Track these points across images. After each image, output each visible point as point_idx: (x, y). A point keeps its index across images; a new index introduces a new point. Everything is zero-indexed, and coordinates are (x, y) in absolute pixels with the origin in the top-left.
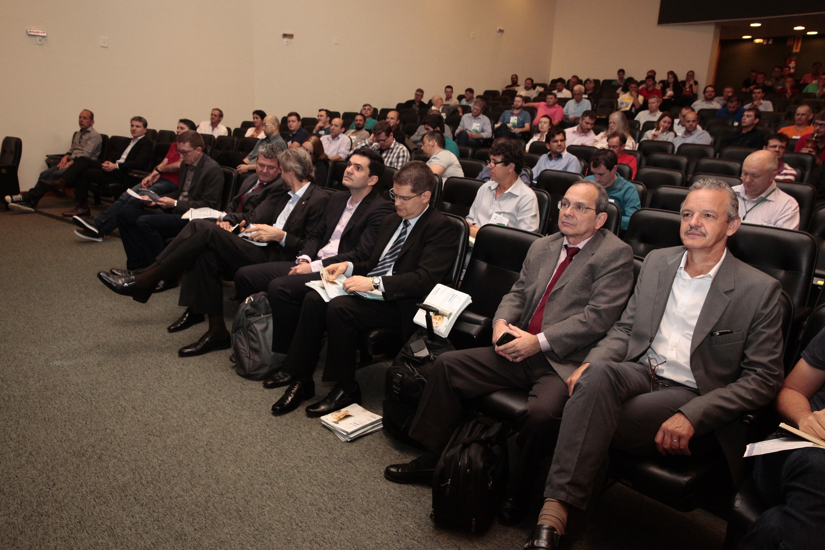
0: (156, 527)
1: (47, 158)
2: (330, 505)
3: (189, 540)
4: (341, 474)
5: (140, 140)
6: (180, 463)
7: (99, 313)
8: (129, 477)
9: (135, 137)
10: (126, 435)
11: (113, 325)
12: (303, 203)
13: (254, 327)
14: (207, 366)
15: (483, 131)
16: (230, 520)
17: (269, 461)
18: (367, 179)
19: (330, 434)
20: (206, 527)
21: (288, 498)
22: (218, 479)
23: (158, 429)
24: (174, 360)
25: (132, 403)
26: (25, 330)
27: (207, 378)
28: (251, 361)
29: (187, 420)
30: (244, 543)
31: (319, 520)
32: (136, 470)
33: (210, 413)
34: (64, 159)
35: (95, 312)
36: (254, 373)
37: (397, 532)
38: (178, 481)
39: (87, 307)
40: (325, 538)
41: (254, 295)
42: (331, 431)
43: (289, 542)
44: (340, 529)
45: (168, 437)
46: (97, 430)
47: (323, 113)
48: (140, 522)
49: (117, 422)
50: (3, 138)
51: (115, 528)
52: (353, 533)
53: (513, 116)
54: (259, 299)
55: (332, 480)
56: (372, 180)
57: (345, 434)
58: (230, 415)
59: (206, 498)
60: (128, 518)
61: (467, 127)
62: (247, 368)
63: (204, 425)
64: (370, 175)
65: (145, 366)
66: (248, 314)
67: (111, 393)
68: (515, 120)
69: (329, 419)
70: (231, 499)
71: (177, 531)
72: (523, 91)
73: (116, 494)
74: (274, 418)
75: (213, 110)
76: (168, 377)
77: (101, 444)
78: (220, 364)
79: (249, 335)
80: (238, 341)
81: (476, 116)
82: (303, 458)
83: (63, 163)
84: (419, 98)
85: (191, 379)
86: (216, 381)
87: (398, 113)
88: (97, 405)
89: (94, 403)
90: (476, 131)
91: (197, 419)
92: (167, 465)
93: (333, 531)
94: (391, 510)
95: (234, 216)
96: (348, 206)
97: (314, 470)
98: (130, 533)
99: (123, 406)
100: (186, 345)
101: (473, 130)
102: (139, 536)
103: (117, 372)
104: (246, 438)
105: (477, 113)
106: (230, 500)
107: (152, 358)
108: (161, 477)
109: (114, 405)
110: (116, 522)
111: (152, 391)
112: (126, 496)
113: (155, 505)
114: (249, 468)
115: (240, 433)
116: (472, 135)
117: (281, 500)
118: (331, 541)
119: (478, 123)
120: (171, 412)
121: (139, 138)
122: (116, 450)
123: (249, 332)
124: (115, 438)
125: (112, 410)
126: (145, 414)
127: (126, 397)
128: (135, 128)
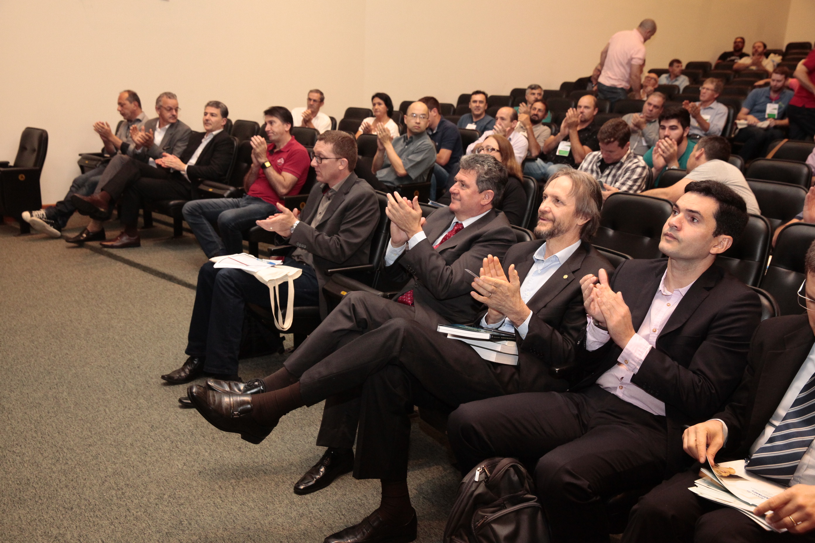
1: (80, 157)
5: (216, 137)
9: (209, 131)
12: (566, 277)
13: (492, 531)
18: (710, 241)
26: (54, 476)
41: (490, 463)
50: (23, 129)
53: (771, 102)
56: (719, 243)
64: (717, 234)
66: (481, 503)
68: (775, 109)
75: (311, 91)
87: (595, 99)
96: (661, 287)
100: (336, 531)
121: (215, 133)
128: (208, 116)
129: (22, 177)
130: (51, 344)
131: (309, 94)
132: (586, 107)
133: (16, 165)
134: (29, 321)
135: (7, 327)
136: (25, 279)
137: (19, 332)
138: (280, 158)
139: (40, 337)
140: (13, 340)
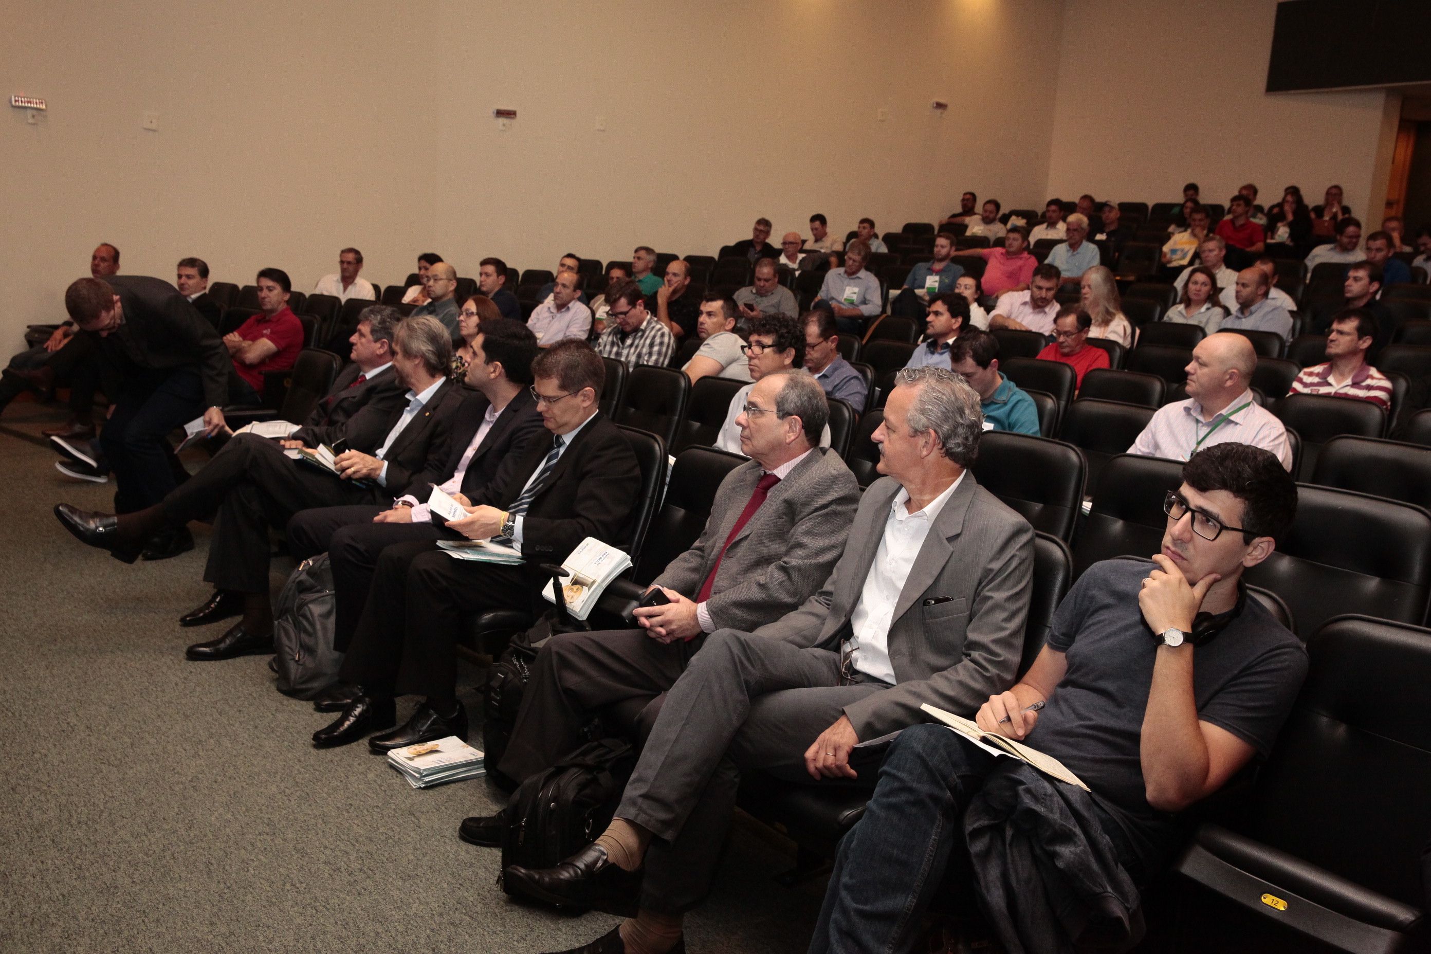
0: (75, 876)
1: (28, 330)
2: (356, 866)
3: (119, 894)
4: (392, 829)
6: (138, 802)
7: (68, 593)
8: (52, 814)
10: (63, 762)
11: (89, 612)
12: (427, 414)
13: (310, 609)
14: (231, 676)
15: (864, 302)
16: (191, 873)
17: (282, 806)
19: (397, 777)
20: (151, 880)
21: (293, 853)
22: (193, 824)
23: (119, 757)
24: (177, 666)
25: (88, 720)
27: (225, 694)
28: (301, 667)
29: (170, 747)
30: (203, 902)
31: (330, 882)
32: (65, 806)
33: (211, 740)
34: (58, 334)
35: (63, 591)
36: (303, 686)
37: (444, 904)
38: (127, 823)
39: (51, 584)
40: (328, 904)
41: (314, 558)
42: (401, 773)
43: (272, 904)
44: (357, 894)
45: (132, 768)
46: (20, 754)
47: (571, 261)
48: (51, 869)
49: (55, 745)
51: (11, 875)
52: (375, 900)
53: (931, 275)
54: (321, 565)
55: (373, 835)
57: (417, 775)
58: (243, 744)
59: (164, 846)
60: (34, 864)
61: (834, 294)
62: (293, 677)
63: (197, 754)
65: (125, 671)
66: (302, 588)
67: (57, 707)
68: (936, 281)
69: (400, 755)
70: (204, 849)
71: (104, 882)
72: (978, 225)
73: (25, 834)
74: (314, 751)
75: (343, 252)
76: (159, 689)
77: (21, 771)
78: (253, 676)
79: (300, 623)
80: (283, 634)
81: (851, 274)
82: (339, 805)
83: (56, 340)
84: (762, 237)
85: (198, 694)
86: (239, 698)
88: (29, 722)
89: (25, 719)
90: (852, 303)
91: (187, 748)
92: (118, 803)
93: (345, 896)
94: (449, 878)
95: (313, 431)
96: (487, 416)
97: (350, 821)
98: (32, 881)
99: (72, 724)
100: (201, 643)
101: (845, 299)
102: (44, 885)
103: (75, 678)
104: (259, 774)
105: (854, 268)
106: (202, 850)
107: (140, 662)
108: (103, 817)
109: (56, 722)
110: (14, 868)
111: (125, 706)
112: (40, 837)
113: (81, 851)
114: (247, 814)
115: (250, 768)
116: (840, 309)
117: (281, 855)
118: (337, 907)
119: (855, 286)
120: (147, 736)
122: (43, 780)
123: (301, 618)
124: (44, 766)
125: (51, 729)
126: (104, 737)
127: (81, 713)
128: (184, 279)
131: (341, 256)
132: (675, 274)
138: (266, 328)
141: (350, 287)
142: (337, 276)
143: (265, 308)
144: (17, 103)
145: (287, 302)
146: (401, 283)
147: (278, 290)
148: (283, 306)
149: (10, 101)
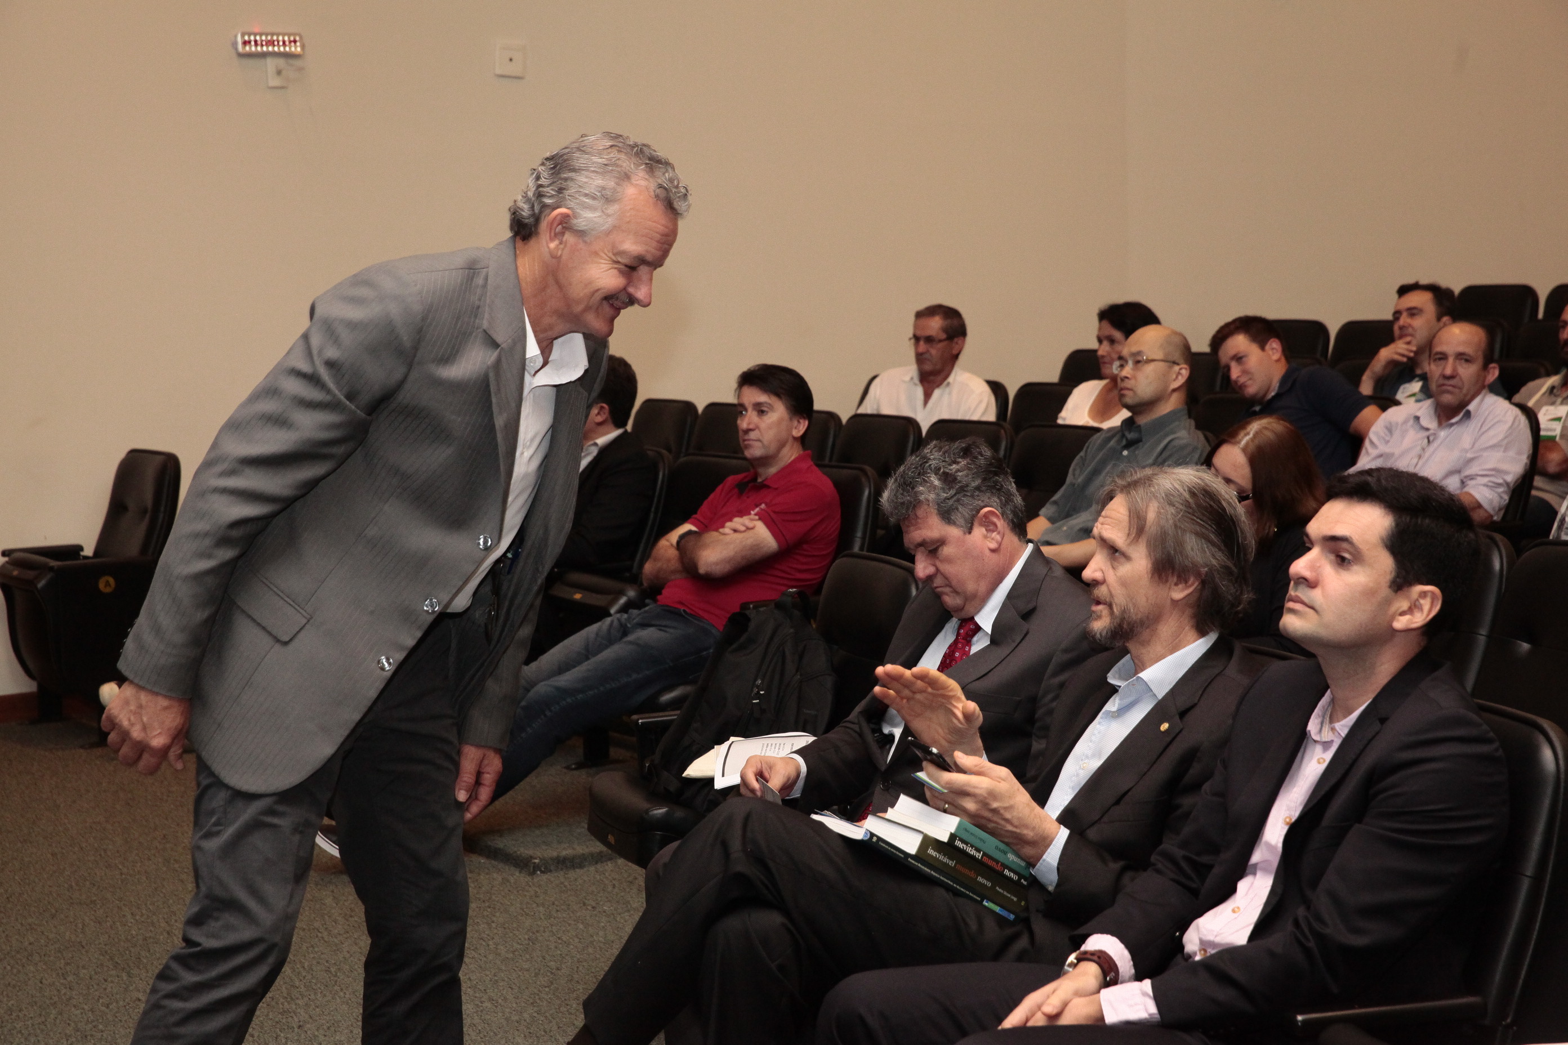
5: (604, 452)
12: (1165, 726)
18: (1387, 602)
47: (1421, 300)
50: (121, 455)
56: (1412, 606)
64: (1400, 583)
75: (919, 315)
121: (601, 441)
129: (107, 584)
130: (106, 981)
133: (97, 553)
134: (68, 934)
135: (11, 946)
136: (84, 845)
137: (36, 958)
139: (84, 967)
140: (19, 972)
141: (937, 393)
142: (911, 371)
143: (748, 454)
144: (247, 48)
145: (803, 440)
146: (1051, 374)
147: (778, 411)
148: (790, 454)
149: (235, 44)
